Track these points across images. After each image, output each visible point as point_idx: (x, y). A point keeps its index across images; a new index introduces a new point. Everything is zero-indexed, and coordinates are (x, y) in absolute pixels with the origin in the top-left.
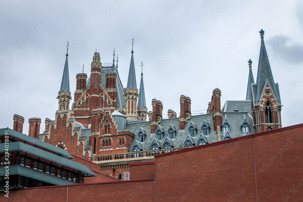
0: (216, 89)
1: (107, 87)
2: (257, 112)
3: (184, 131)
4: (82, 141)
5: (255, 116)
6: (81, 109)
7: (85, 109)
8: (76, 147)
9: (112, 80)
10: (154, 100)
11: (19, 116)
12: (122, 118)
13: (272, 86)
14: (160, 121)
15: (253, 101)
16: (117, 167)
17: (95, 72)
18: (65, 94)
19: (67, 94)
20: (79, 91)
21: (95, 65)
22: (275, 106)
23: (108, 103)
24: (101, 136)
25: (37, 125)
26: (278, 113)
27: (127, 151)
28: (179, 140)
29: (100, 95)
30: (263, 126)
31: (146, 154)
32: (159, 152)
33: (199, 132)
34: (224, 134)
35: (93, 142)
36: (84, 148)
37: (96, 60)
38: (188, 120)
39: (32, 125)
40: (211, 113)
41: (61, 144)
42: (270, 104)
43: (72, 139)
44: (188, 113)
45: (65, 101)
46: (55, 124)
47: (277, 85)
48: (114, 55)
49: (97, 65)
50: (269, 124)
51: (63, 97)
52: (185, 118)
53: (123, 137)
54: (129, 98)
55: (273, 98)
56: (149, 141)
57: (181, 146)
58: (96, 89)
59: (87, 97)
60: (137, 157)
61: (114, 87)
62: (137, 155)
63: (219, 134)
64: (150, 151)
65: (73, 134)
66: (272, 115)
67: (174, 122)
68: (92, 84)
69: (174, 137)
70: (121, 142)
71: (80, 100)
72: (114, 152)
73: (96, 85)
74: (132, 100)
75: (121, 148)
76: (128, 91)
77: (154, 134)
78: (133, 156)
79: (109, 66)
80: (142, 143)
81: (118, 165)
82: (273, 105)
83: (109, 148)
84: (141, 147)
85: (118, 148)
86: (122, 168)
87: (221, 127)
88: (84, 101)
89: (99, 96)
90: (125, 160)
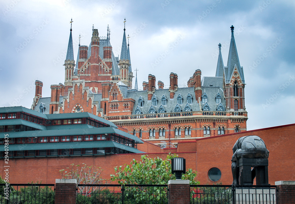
0: (198, 70)
1: (104, 57)
2: (228, 88)
3: (173, 99)
4: (95, 105)
5: (225, 91)
6: (83, 75)
7: (87, 75)
8: (90, 109)
9: (109, 52)
10: (150, 75)
11: (40, 82)
12: (125, 87)
13: (239, 69)
14: (154, 91)
15: (225, 79)
16: (123, 125)
17: (95, 45)
18: (71, 62)
19: (72, 62)
20: (82, 60)
21: (95, 40)
22: (241, 84)
23: (105, 70)
24: (110, 102)
25: (57, 90)
26: (243, 89)
27: (130, 113)
28: (169, 106)
29: (99, 64)
30: (232, 98)
31: (146, 116)
32: (156, 115)
33: (185, 101)
34: (203, 103)
35: (104, 106)
36: (97, 111)
37: (95, 35)
38: (176, 91)
39: (53, 91)
40: (193, 87)
41: (78, 106)
42: (237, 83)
43: (87, 103)
44: (176, 86)
45: (70, 68)
46: (73, 91)
47: (242, 69)
48: (108, 30)
49: (96, 40)
50: (236, 97)
51: (69, 65)
52: (174, 90)
53: (127, 103)
54: (122, 67)
55: (239, 78)
56: (147, 106)
57: (171, 112)
58: (96, 59)
59: (89, 65)
60: (138, 118)
61: (110, 58)
62: (138, 117)
63: (200, 104)
64: (148, 114)
65: (88, 99)
66: (238, 91)
67: (165, 92)
68: (93, 55)
69: (166, 104)
70: (126, 107)
71: (83, 68)
72: (121, 114)
73: (96, 56)
74: (125, 69)
75: (126, 111)
76: (122, 62)
77: (151, 101)
78: (135, 118)
79: (104, 39)
80: (141, 107)
81: (124, 124)
82: (239, 83)
83: (116, 110)
84: (142, 111)
85: (123, 111)
86: (127, 126)
87: (201, 98)
88: (86, 68)
90: (129, 120)
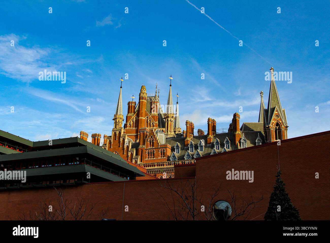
0: (236, 113)
2: (268, 131)
3: (211, 145)
4: (132, 152)
5: (266, 134)
6: (131, 128)
7: (134, 128)
8: (127, 156)
10: (188, 122)
11: (85, 132)
12: (163, 135)
13: (280, 111)
14: (192, 138)
15: (265, 123)
17: (142, 100)
18: (119, 117)
20: (130, 115)
21: (142, 95)
22: (283, 126)
23: (151, 123)
24: (147, 148)
25: (98, 139)
26: (285, 132)
27: (166, 160)
28: (207, 152)
30: (273, 142)
31: (182, 163)
32: (192, 161)
33: (222, 146)
36: (133, 158)
37: (143, 91)
38: (214, 137)
40: (231, 132)
42: (279, 125)
43: (124, 151)
44: (214, 132)
45: (119, 122)
46: (112, 138)
47: (284, 111)
48: (156, 88)
49: (144, 95)
51: (118, 119)
52: (212, 135)
53: (163, 149)
54: (168, 121)
55: (281, 120)
56: (183, 153)
58: (142, 113)
59: (136, 119)
62: (174, 163)
64: (184, 160)
65: (125, 146)
66: (280, 134)
67: (203, 138)
68: (140, 110)
69: (203, 150)
70: (162, 153)
71: (130, 122)
72: (157, 160)
73: (143, 110)
74: (170, 122)
75: (162, 158)
76: (167, 115)
77: (188, 148)
78: (171, 164)
79: (152, 96)
80: (178, 154)
82: (281, 126)
83: (153, 157)
84: (177, 157)
85: (159, 158)
87: (240, 143)
88: (133, 122)
89: (145, 118)
